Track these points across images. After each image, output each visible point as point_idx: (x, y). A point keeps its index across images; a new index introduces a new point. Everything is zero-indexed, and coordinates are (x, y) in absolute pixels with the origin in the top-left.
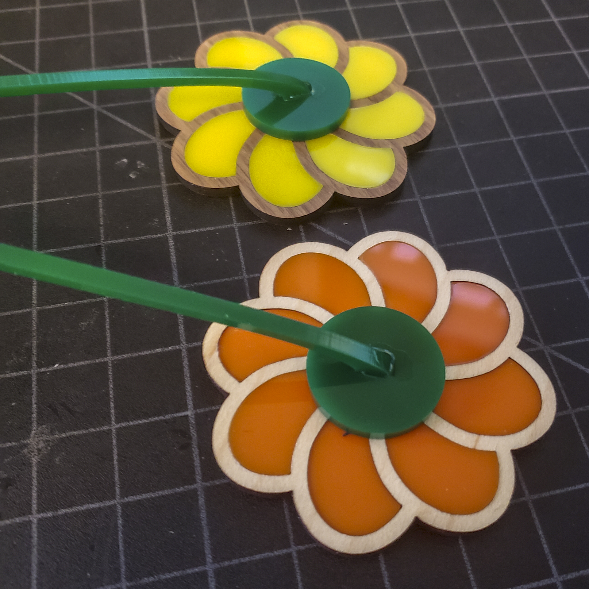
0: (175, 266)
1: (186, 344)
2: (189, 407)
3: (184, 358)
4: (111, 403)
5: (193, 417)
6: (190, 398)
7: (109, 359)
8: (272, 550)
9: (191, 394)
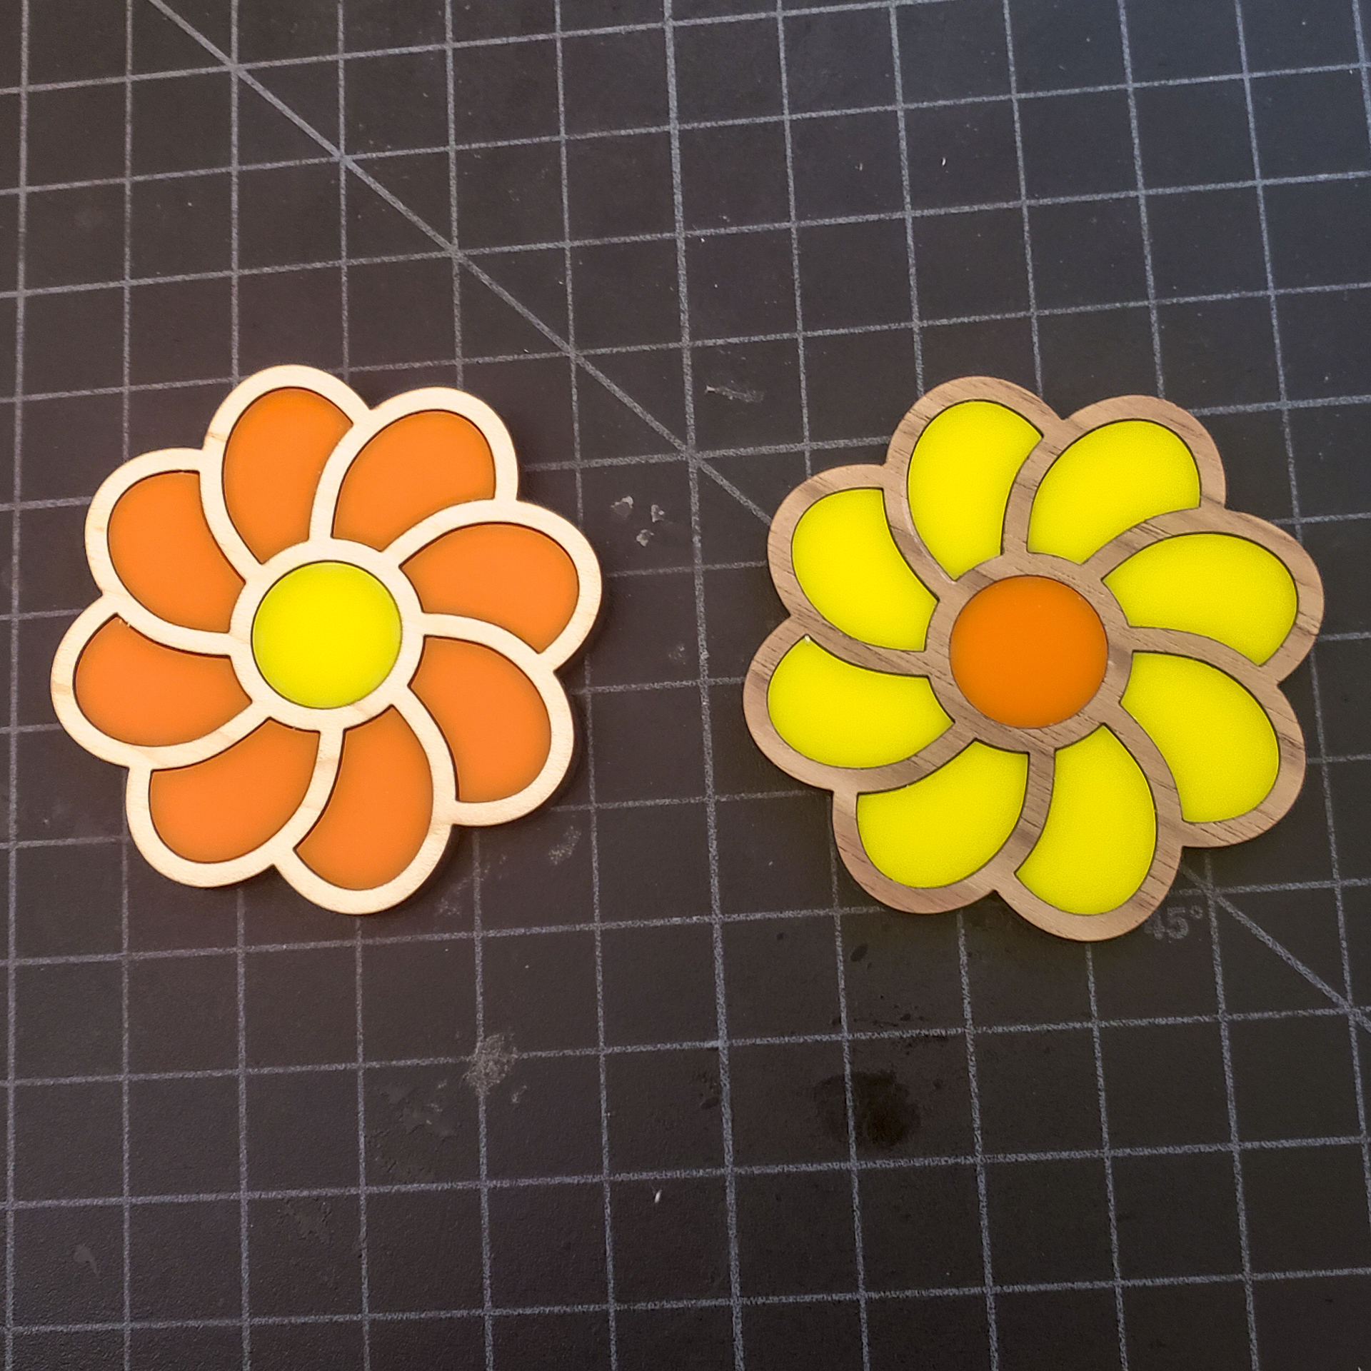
0: (709, 753)
1: (720, 916)
2: (721, 1033)
3: (717, 942)
4: (599, 1010)
5: (726, 1052)
6: (723, 1018)
7: (597, 927)
8: (830, 1292)
9: (724, 1011)
